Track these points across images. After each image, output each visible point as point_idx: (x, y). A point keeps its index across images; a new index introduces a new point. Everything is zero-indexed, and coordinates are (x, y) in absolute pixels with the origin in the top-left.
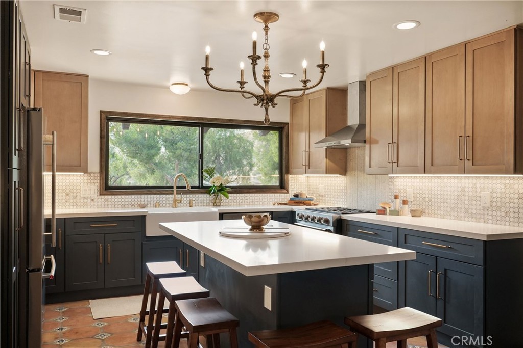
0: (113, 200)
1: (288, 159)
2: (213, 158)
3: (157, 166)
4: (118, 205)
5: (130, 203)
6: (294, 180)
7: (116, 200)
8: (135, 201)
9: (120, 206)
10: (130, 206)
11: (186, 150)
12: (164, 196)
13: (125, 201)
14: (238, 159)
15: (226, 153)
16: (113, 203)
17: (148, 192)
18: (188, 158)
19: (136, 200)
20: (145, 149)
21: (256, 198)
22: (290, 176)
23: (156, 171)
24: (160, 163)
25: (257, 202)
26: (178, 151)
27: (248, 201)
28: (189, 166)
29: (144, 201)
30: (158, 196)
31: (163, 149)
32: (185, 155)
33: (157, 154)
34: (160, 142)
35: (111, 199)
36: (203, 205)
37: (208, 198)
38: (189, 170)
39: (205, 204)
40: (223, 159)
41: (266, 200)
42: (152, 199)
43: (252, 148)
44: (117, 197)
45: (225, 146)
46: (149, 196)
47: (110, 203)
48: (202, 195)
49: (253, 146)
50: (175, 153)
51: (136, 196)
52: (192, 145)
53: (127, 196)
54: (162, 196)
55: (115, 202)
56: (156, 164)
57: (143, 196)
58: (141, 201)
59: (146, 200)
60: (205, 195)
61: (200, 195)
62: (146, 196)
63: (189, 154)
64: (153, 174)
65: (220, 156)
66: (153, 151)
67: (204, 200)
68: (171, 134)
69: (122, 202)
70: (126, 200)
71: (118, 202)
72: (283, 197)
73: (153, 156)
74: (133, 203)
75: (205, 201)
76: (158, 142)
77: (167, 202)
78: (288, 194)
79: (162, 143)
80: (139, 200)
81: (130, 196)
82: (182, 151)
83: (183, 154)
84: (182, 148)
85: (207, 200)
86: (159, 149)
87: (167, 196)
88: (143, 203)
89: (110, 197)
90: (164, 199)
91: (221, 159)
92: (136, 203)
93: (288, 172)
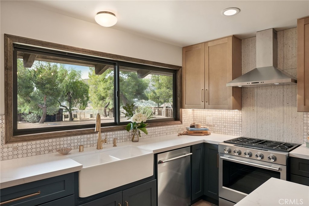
0: (25, 148)
1: (182, 96)
2: (66, 94)
3: (32, 98)
4: (31, 153)
5: (46, 148)
6: (185, 113)
7: (29, 147)
8: (52, 146)
9: (34, 154)
10: (46, 152)
11: (51, 89)
12: (85, 136)
13: (40, 147)
14: (81, 94)
15: (74, 91)
16: (25, 151)
17: (68, 134)
18: (52, 94)
19: (54, 144)
20: (24, 88)
21: (162, 130)
22: (183, 110)
23: (31, 101)
24: (34, 97)
25: (163, 133)
26: (46, 89)
27: (156, 133)
28: (53, 99)
29: (63, 144)
30: (79, 137)
31: (35, 88)
32: (50, 92)
33: (32, 91)
34: (34, 84)
35: (23, 146)
36: (121, 141)
37: (126, 134)
38: (53, 101)
39: (124, 140)
40: (72, 94)
41: (168, 131)
42: (72, 141)
43: (88, 89)
44: (29, 143)
45: (73, 87)
46: (69, 138)
47: (20, 152)
48: (121, 132)
49: (89, 88)
50: (44, 91)
51: (54, 140)
52: (55, 86)
53: (42, 141)
54: (83, 136)
55: (27, 149)
56: (31, 97)
57: (62, 139)
58: (60, 145)
59: (65, 142)
60: (123, 132)
61: (119, 132)
62: (65, 138)
63: (53, 91)
64: (29, 103)
65: (70, 93)
66: (29, 90)
67: (122, 137)
68: (41, 80)
69: (36, 148)
70: (42, 145)
71: (32, 149)
72: (179, 128)
73: (29, 93)
74: (50, 148)
75: (124, 138)
76: (32, 84)
77: (89, 142)
78: (182, 125)
79: (35, 85)
80: (58, 143)
81: (46, 141)
82: (48, 90)
83: (49, 91)
84: (49, 88)
85: (125, 136)
86: (33, 88)
87: (88, 136)
88: (62, 146)
89: (20, 144)
90: (85, 140)
91: (71, 94)
92: (54, 147)
93: (182, 107)
